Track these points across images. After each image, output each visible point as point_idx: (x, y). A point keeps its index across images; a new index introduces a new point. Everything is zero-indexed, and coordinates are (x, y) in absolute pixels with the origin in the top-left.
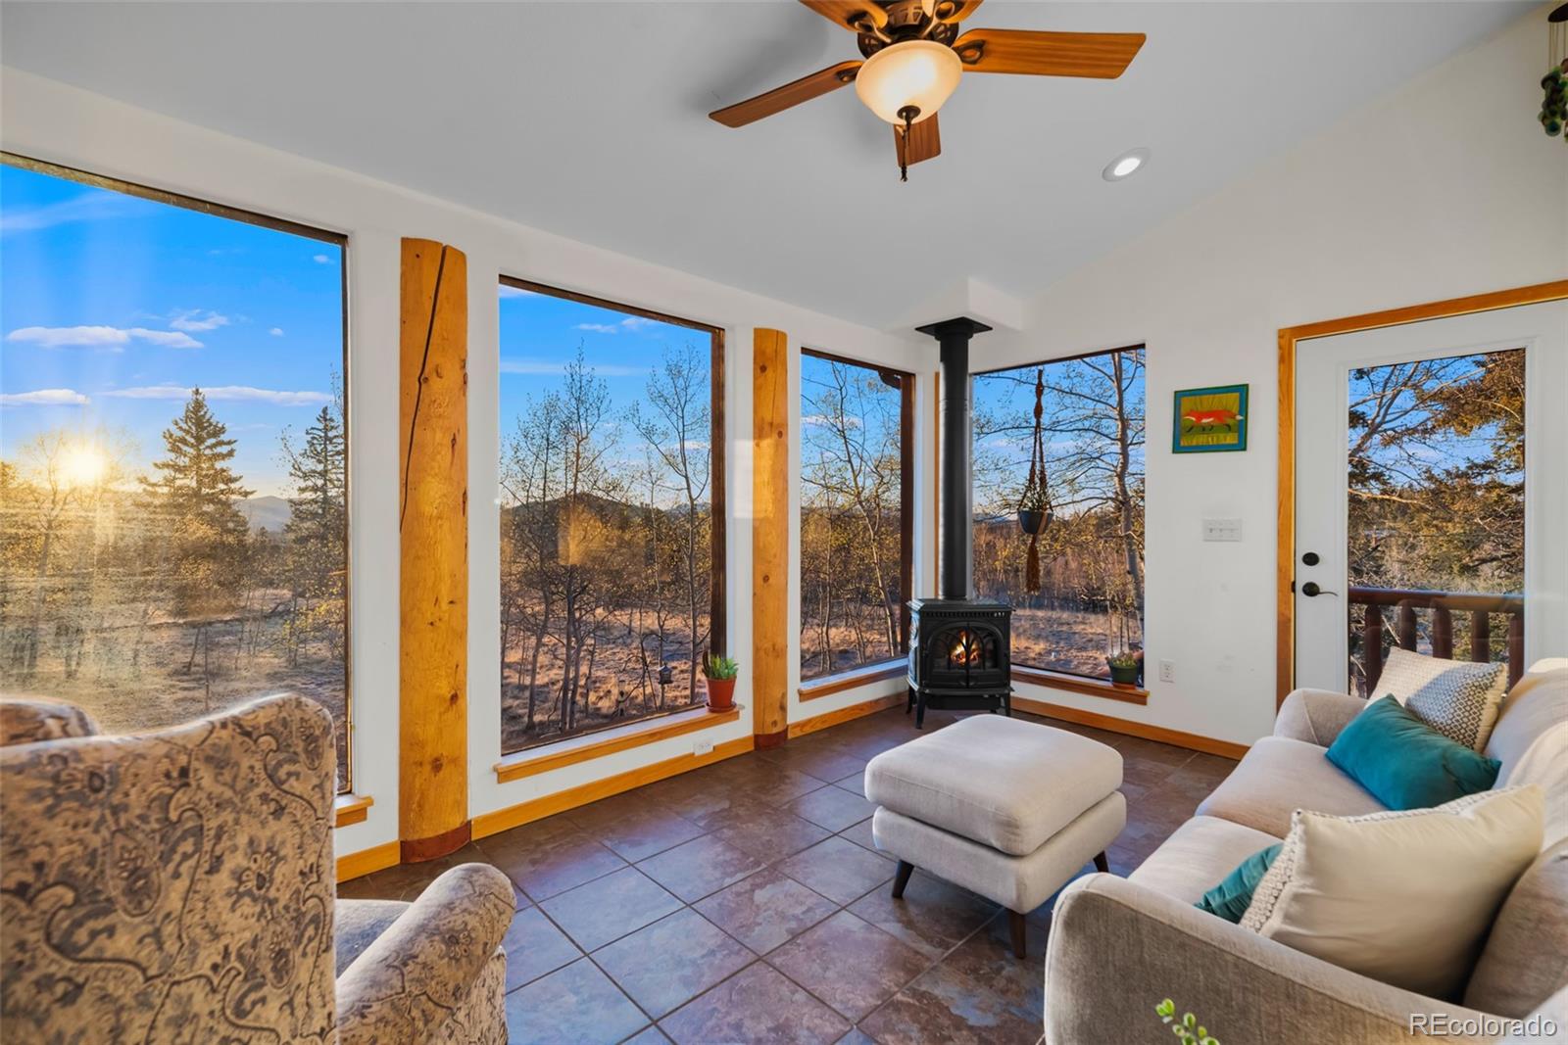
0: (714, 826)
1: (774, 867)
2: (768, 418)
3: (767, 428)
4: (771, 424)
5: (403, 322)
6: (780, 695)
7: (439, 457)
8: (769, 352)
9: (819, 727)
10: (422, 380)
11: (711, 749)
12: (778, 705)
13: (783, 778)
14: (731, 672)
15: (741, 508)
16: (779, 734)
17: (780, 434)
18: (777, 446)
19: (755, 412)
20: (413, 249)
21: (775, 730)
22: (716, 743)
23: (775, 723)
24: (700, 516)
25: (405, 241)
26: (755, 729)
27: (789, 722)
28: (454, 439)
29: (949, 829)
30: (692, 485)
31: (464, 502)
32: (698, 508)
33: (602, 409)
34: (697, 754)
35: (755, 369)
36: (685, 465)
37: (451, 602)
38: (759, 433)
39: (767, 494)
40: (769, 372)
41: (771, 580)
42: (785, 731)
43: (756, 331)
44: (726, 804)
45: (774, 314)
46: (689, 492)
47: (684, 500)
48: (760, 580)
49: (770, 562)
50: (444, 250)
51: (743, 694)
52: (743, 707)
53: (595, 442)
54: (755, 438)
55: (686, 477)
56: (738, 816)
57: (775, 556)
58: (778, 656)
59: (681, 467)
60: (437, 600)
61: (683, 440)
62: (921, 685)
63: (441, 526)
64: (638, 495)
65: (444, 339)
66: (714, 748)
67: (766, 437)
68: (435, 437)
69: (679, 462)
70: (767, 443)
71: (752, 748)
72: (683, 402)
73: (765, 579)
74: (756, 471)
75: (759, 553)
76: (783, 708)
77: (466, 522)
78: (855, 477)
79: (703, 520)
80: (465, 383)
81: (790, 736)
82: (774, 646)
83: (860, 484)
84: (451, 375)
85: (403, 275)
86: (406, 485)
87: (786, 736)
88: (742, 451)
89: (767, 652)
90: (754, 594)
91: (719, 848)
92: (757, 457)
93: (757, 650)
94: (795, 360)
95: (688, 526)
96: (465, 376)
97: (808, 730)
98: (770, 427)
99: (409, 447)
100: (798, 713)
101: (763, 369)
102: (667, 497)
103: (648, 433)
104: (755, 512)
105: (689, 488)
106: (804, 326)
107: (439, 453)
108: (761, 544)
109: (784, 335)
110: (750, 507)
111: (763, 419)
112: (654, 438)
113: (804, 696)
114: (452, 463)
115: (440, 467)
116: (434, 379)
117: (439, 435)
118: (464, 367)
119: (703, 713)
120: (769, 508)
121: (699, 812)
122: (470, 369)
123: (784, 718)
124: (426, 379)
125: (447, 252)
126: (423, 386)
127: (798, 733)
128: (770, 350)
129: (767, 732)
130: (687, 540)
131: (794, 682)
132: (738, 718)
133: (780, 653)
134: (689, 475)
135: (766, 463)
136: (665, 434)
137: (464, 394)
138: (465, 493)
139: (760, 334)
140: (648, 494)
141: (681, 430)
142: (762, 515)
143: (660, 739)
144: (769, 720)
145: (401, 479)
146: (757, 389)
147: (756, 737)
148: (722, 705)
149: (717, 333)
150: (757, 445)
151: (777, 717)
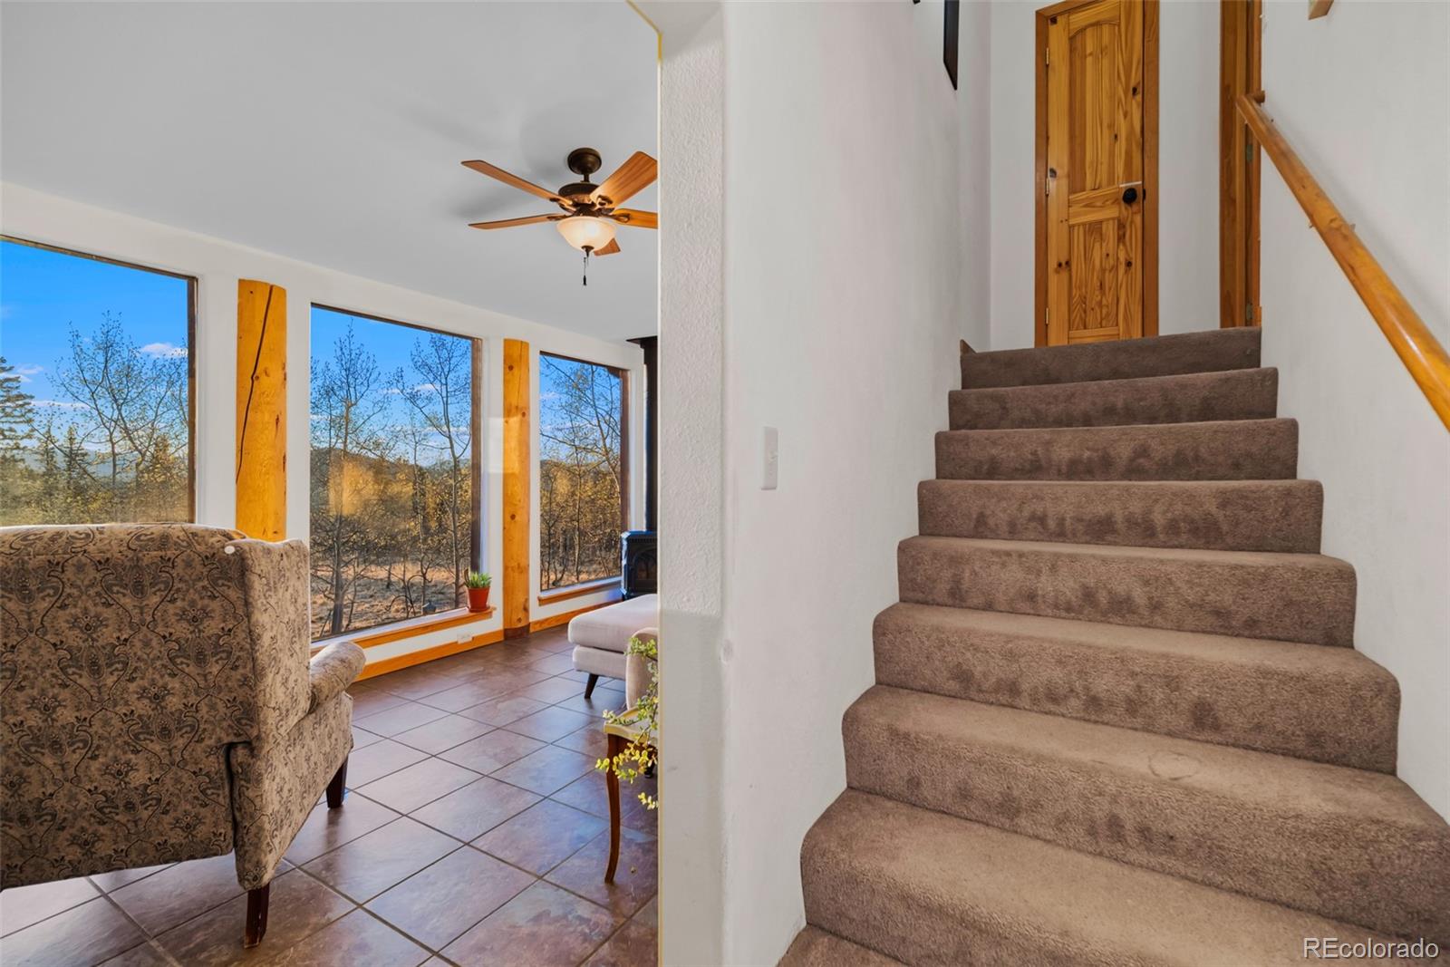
0: (472, 679)
1: (512, 693)
2: (514, 402)
3: (514, 410)
4: (517, 407)
5: (240, 338)
6: (523, 600)
7: (266, 432)
8: (514, 357)
9: (554, 624)
10: (254, 378)
11: (471, 639)
12: (522, 607)
13: (524, 653)
14: (486, 583)
15: (494, 466)
16: (523, 627)
17: (524, 414)
18: (522, 423)
19: (505, 398)
20: (246, 287)
21: (519, 625)
22: (475, 635)
23: (519, 620)
24: (463, 472)
25: (241, 282)
26: (504, 625)
27: (531, 620)
28: (278, 419)
29: (612, 648)
30: (455, 445)
31: (284, 463)
32: (461, 466)
33: (371, 379)
34: (460, 642)
35: (504, 368)
36: (448, 427)
37: (275, 532)
38: (508, 412)
39: (515, 457)
40: (515, 370)
41: (517, 518)
42: (529, 625)
43: (505, 340)
44: (482, 669)
45: (517, 329)
46: (453, 452)
47: (447, 456)
48: (509, 519)
49: (516, 505)
50: (272, 287)
51: (495, 598)
52: (495, 609)
53: (364, 407)
54: (504, 417)
55: (450, 437)
56: (489, 674)
57: (520, 501)
58: (522, 572)
59: (445, 429)
60: (265, 530)
61: (446, 404)
62: (628, 590)
63: (268, 479)
64: (402, 451)
65: (270, 350)
66: (473, 638)
67: (513, 416)
68: (262, 418)
69: (442, 424)
70: (515, 420)
71: (502, 639)
72: (446, 370)
73: (512, 517)
74: (506, 440)
75: (508, 499)
76: (526, 610)
77: (285, 477)
78: (604, 439)
79: (466, 475)
80: (285, 379)
81: (532, 630)
82: (519, 565)
83: (608, 446)
84: (276, 376)
85: (240, 305)
86: (241, 451)
87: (528, 630)
88: (494, 425)
89: (514, 570)
90: (504, 528)
91: (476, 688)
92: (507, 430)
93: (506, 568)
94: (534, 359)
95: (452, 482)
96: (285, 375)
97: (546, 626)
98: (515, 409)
99: (244, 425)
100: (538, 614)
101: (511, 368)
102: (430, 453)
103: (413, 398)
104: (504, 469)
105: (452, 447)
106: (542, 336)
107: (267, 429)
108: (509, 492)
109: (527, 344)
110: (501, 465)
111: (511, 405)
112: (418, 402)
113: (542, 602)
114: (276, 436)
115: (267, 439)
116: (263, 379)
117: (267, 417)
118: (284, 368)
119: (464, 611)
120: (516, 467)
121: (461, 673)
122: (288, 370)
123: (527, 617)
124: (258, 378)
125: (274, 290)
126: (255, 382)
127: (538, 628)
128: (515, 352)
129: (514, 627)
130: (450, 494)
131: (535, 592)
132: (491, 617)
133: (524, 570)
134: (453, 437)
135: (515, 433)
136: (429, 399)
137: (285, 388)
138: (284, 457)
139: (508, 343)
140: (411, 451)
141: (444, 394)
142: (510, 471)
143: (432, 631)
144: (515, 618)
145: (237, 447)
146: (506, 382)
147: (505, 630)
148: (479, 605)
149: (475, 343)
150: (507, 422)
151: (521, 615)
